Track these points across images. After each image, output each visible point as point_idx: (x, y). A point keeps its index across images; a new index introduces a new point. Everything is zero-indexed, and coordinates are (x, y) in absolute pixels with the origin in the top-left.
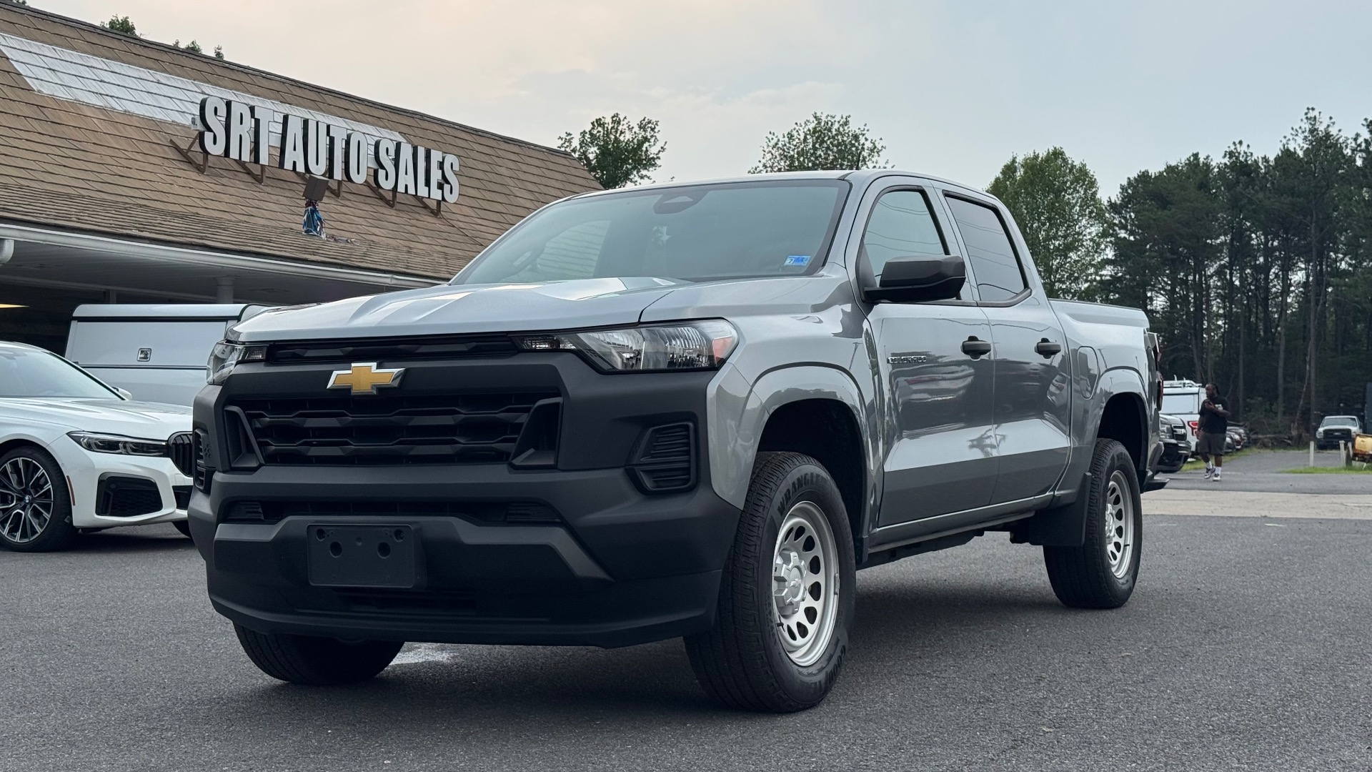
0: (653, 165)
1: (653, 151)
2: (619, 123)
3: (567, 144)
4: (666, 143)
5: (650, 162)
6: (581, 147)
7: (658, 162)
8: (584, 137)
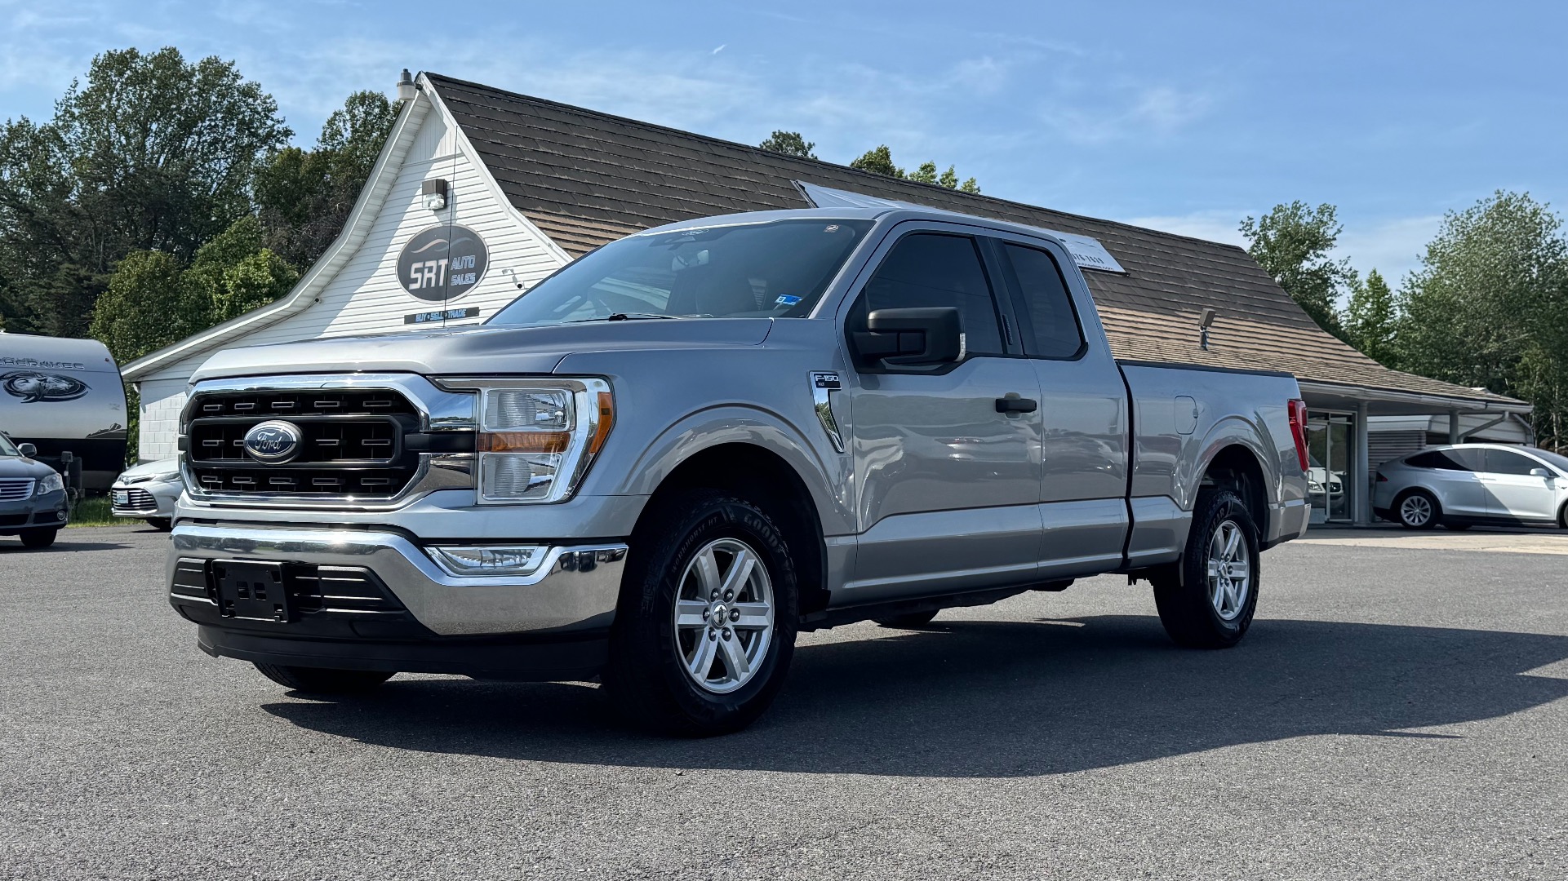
0: (1328, 246)
1: (1330, 233)
2: (1299, 209)
3: (1248, 227)
4: (1342, 226)
5: (1327, 243)
6: (1261, 231)
7: (1333, 242)
8: (1265, 220)
